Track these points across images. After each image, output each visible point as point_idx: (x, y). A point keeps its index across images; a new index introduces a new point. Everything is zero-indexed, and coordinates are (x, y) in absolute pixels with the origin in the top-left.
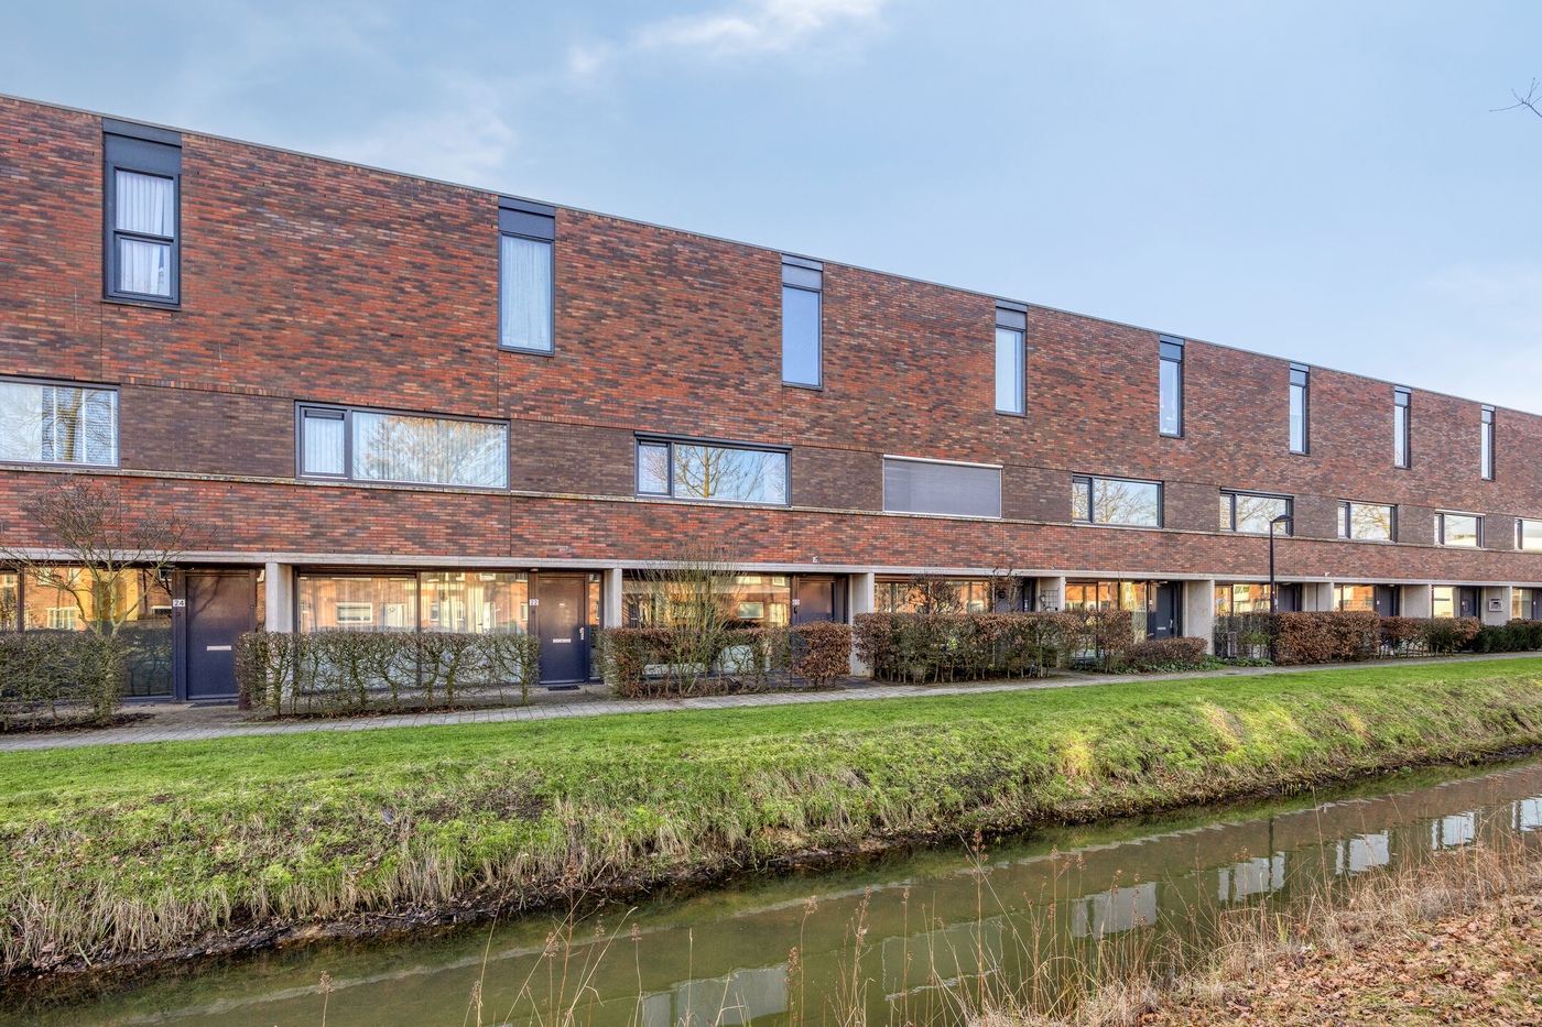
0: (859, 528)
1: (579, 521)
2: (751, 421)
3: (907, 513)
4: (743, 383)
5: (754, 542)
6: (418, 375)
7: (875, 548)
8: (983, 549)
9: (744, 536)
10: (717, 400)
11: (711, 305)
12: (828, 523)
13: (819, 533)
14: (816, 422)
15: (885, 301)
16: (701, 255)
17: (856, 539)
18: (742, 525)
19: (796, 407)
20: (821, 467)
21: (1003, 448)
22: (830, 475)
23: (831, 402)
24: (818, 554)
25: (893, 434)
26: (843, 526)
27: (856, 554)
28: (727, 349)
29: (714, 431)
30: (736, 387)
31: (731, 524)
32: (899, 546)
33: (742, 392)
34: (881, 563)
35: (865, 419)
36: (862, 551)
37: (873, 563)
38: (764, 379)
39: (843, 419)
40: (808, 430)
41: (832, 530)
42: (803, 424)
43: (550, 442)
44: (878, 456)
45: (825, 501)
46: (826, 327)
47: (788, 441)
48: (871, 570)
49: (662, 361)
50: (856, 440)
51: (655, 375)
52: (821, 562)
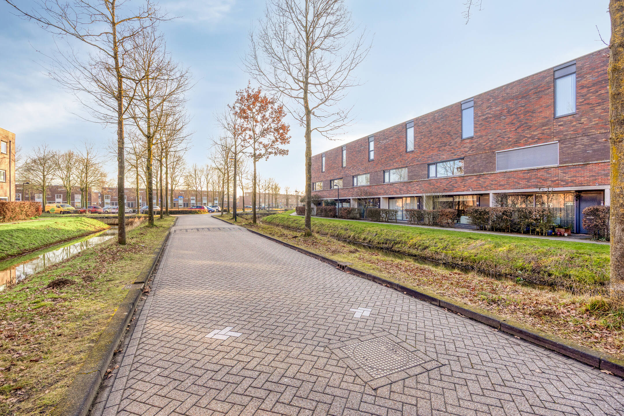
0: (486, 178)
2: (453, 153)
3: (505, 171)
4: (451, 143)
5: (454, 187)
7: (492, 184)
8: (545, 180)
9: (451, 185)
10: (444, 150)
11: (443, 125)
12: (475, 178)
13: (472, 182)
14: (471, 148)
16: (441, 113)
17: (485, 182)
18: (450, 182)
19: (465, 145)
20: (473, 161)
21: (559, 133)
22: (476, 163)
23: (476, 140)
24: (472, 188)
25: (499, 144)
26: (480, 179)
27: (485, 187)
28: (447, 135)
29: (444, 158)
30: (449, 145)
31: (448, 182)
32: (502, 183)
33: (451, 146)
34: (495, 189)
35: (488, 141)
36: (487, 186)
37: (491, 190)
38: (456, 140)
39: (480, 144)
40: (469, 151)
41: (476, 180)
42: (467, 149)
43: (413, 169)
44: (493, 152)
45: (474, 171)
47: (463, 156)
48: (491, 192)
49: (433, 144)
50: (485, 150)
51: (431, 148)
52: (473, 191)
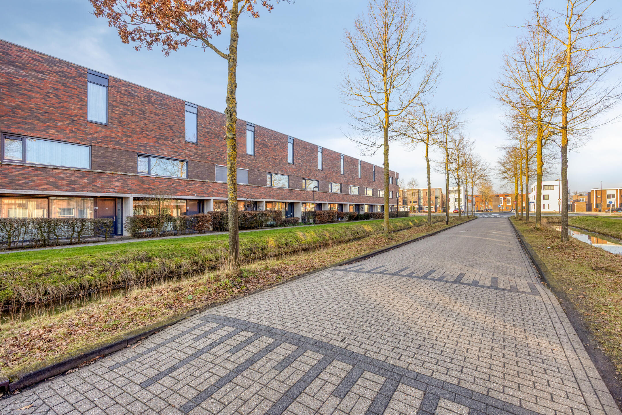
0: (208, 186)
1: (118, 181)
2: (176, 152)
3: (223, 182)
4: (173, 140)
5: (177, 189)
6: (55, 127)
7: (213, 192)
8: (243, 193)
9: (173, 187)
10: (164, 144)
11: (163, 115)
12: (199, 184)
13: (197, 187)
14: (196, 154)
15: (216, 119)
16: (160, 98)
17: (208, 189)
18: (173, 184)
19: (190, 149)
20: (197, 167)
21: (249, 165)
22: (200, 169)
23: (200, 148)
24: (196, 193)
25: (218, 159)
26: (204, 185)
27: (208, 194)
28: (168, 129)
29: (164, 154)
30: (171, 141)
31: (169, 183)
32: (220, 192)
33: (173, 143)
34: (215, 196)
35: (210, 153)
36: (210, 193)
37: (213, 196)
38: (180, 139)
39: (204, 153)
40: (193, 156)
41: (201, 186)
42: (192, 154)
44: (214, 164)
45: (198, 178)
46: (199, 125)
47: (187, 159)
48: (212, 199)
49: (147, 131)
50: (208, 160)
51: (144, 135)
52: (197, 196)
